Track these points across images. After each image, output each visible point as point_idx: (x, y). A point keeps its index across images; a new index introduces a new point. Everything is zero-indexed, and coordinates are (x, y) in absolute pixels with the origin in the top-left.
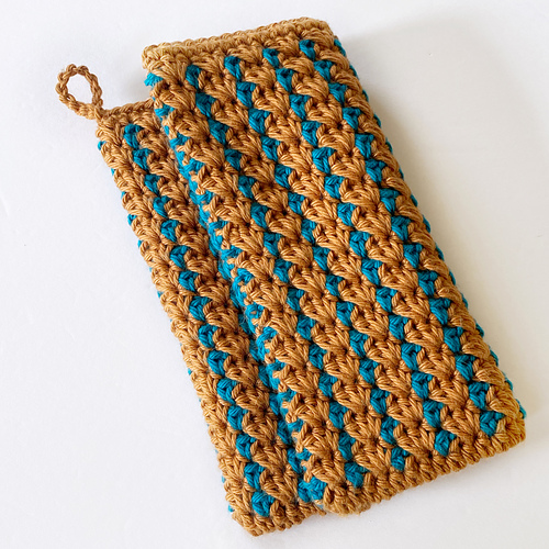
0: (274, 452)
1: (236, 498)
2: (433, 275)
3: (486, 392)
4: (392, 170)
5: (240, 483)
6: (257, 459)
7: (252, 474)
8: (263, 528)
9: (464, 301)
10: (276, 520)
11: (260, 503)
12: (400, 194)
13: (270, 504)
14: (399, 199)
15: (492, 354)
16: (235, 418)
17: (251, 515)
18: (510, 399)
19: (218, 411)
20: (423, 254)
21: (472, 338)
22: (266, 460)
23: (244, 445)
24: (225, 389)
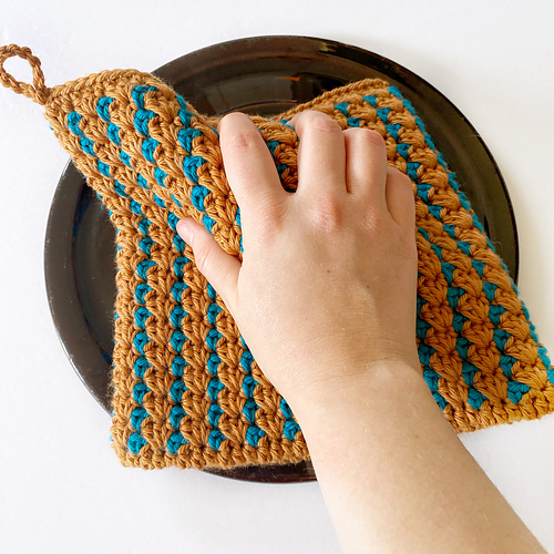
0: (162, 405)
1: (118, 433)
5: (125, 422)
6: (146, 406)
7: (137, 418)
8: (130, 463)
10: (143, 460)
11: (135, 443)
13: (142, 445)
16: (141, 367)
17: (125, 449)
19: (128, 358)
22: (153, 409)
23: (139, 392)
24: (141, 341)
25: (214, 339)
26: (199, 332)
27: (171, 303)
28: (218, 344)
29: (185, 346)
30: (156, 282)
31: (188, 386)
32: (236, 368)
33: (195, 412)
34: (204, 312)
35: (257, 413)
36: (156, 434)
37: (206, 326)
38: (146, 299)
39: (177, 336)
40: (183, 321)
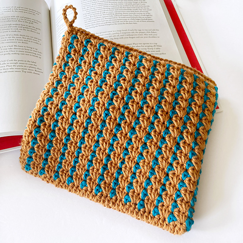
0: (40, 159)
5: (25, 160)
7: (29, 161)
11: (27, 168)
25: (67, 140)
26: (62, 135)
27: (54, 119)
28: (69, 143)
29: (54, 139)
30: (51, 109)
31: (52, 154)
32: (73, 153)
33: (52, 165)
34: (66, 128)
35: (74, 173)
36: (35, 168)
37: (65, 133)
38: (45, 114)
39: (52, 134)
40: (57, 128)
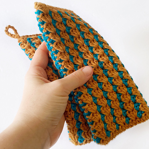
2: (122, 73)
3: (139, 106)
4: (105, 43)
9: (132, 79)
12: (109, 50)
14: (109, 51)
15: (141, 94)
18: (146, 107)
20: (118, 66)
21: (135, 90)
